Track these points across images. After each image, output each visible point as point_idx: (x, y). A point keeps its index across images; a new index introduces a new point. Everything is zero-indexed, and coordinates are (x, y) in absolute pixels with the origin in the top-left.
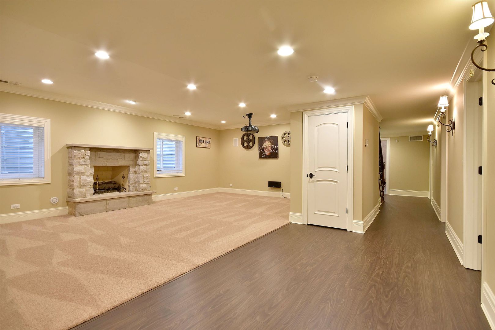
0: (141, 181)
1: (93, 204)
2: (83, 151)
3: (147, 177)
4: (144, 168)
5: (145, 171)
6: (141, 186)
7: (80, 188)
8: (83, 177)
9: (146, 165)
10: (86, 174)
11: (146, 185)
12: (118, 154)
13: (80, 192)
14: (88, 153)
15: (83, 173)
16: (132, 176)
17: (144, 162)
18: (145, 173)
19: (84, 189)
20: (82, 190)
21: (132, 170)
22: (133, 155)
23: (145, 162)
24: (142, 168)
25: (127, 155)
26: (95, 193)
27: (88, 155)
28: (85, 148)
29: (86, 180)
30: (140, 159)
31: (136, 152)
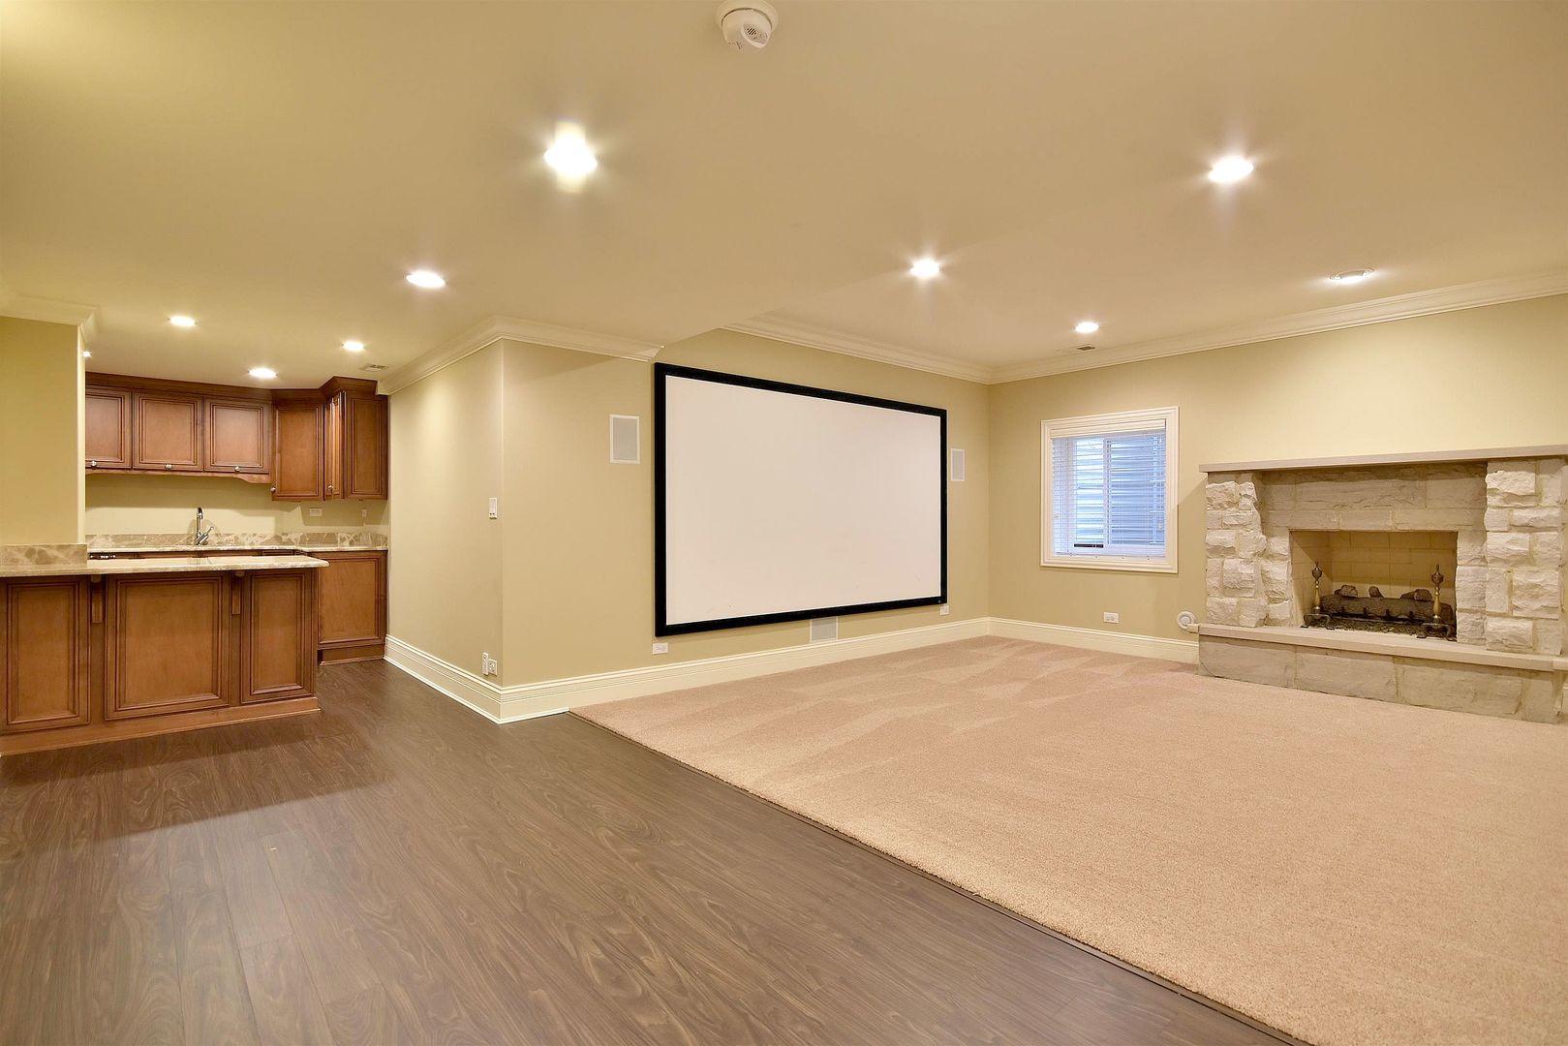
0: (1495, 600)
2: (1231, 485)
3: (1536, 586)
4: (1512, 542)
5: (1527, 559)
6: (1492, 624)
7: (1224, 594)
8: (1230, 563)
9: (1528, 528)
10: (1241, 554)
11: (1528, 625)
12: (1388, 485)
13: (1221, 605)
14: (1249, 488)
15: (1230, 551)
16: (1465, 575)
17: (1517, 513)
18: (1525, 568)
19: (1234, 600)
20: (1227, 600)
21: (1463, 548)
23: (1524, 515)
24: (1497, 542)
25: (1437, 487)
26: (1311, 622)
27: (1246, 496)
28: (1237, 474)
29: (1235, 571)
30: (1491, 500)
31: (1477, 467)
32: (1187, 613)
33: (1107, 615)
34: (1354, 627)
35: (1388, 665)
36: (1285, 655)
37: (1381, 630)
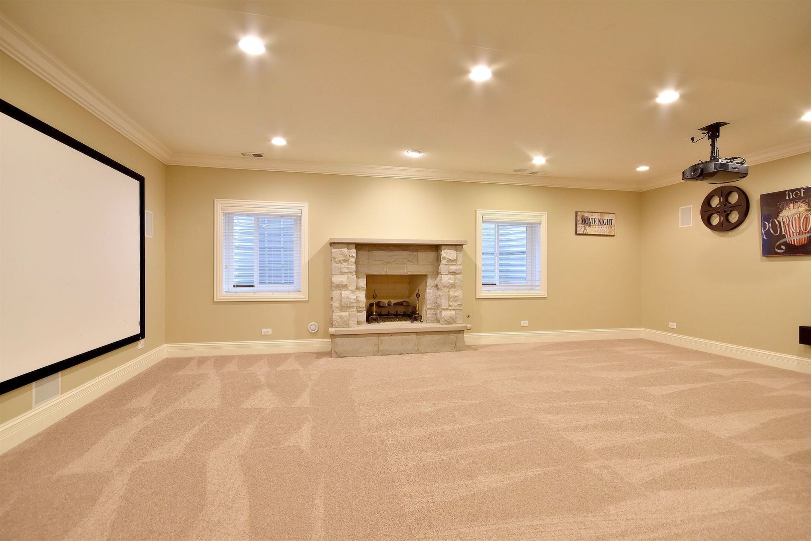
0: (444, 303)
1: (357, 340)
2: (345, 250)
3: (456, 296)
4: (449, 279)
5: (453, 286)
6: (444, 313)
7: (341, 311)
8: (345, 293)
9: (454, 273)
10: (350, 288)
11: (453, 312)
12: (405, 254)
13: (341, 317)
14: (353, 252)
15: (345, 287)
16: (430, 293)
17: (451, 267)
18: (453, 289)
19: (347, 313)
20: (344, 314)
21: (430, 282)
22: (432, 255)
23: (453, 268)
24: (446, 279)
25: (422, 255)
26: (369, 320)
27: (352, 257)
28: (348, 244)
29: (348, 298)
30: (443, 262)
31: (436, 248)
32: (313, 323)
33: (264, 330)
34: (384, 321)
35: (414, 337)
36: (374, 339)
37: (394, 321)
